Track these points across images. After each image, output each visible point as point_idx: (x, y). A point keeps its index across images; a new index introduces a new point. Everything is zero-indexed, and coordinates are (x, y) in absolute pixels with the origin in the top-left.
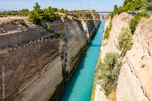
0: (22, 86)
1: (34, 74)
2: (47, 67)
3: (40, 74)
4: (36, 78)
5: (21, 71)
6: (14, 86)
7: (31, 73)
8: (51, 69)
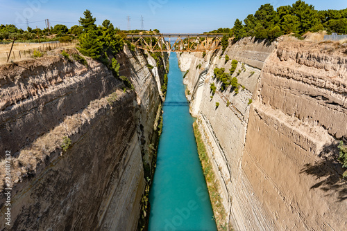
0: (101, 209)
1: (111, 178)
2: (125, 159)
3: (118, 176)
4: (115, 187)
5: (96, 174)
6: (91, 211)
7: (107, 177)
8: (131, 163)
